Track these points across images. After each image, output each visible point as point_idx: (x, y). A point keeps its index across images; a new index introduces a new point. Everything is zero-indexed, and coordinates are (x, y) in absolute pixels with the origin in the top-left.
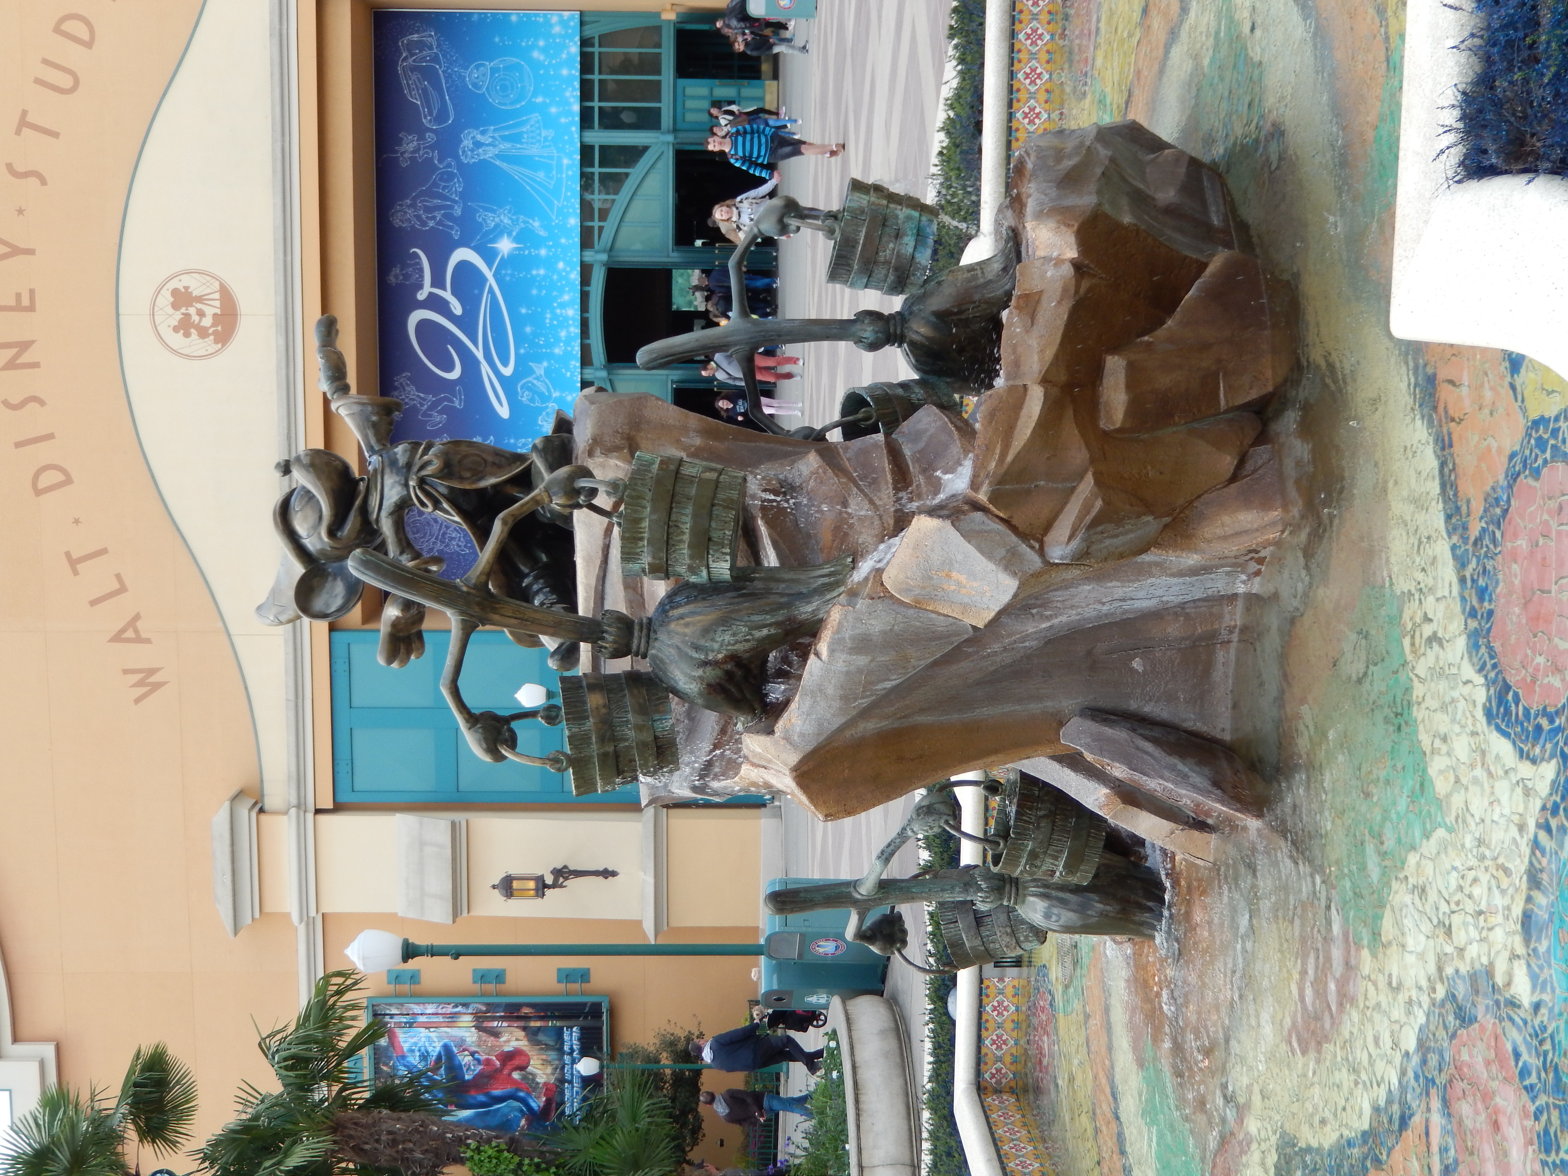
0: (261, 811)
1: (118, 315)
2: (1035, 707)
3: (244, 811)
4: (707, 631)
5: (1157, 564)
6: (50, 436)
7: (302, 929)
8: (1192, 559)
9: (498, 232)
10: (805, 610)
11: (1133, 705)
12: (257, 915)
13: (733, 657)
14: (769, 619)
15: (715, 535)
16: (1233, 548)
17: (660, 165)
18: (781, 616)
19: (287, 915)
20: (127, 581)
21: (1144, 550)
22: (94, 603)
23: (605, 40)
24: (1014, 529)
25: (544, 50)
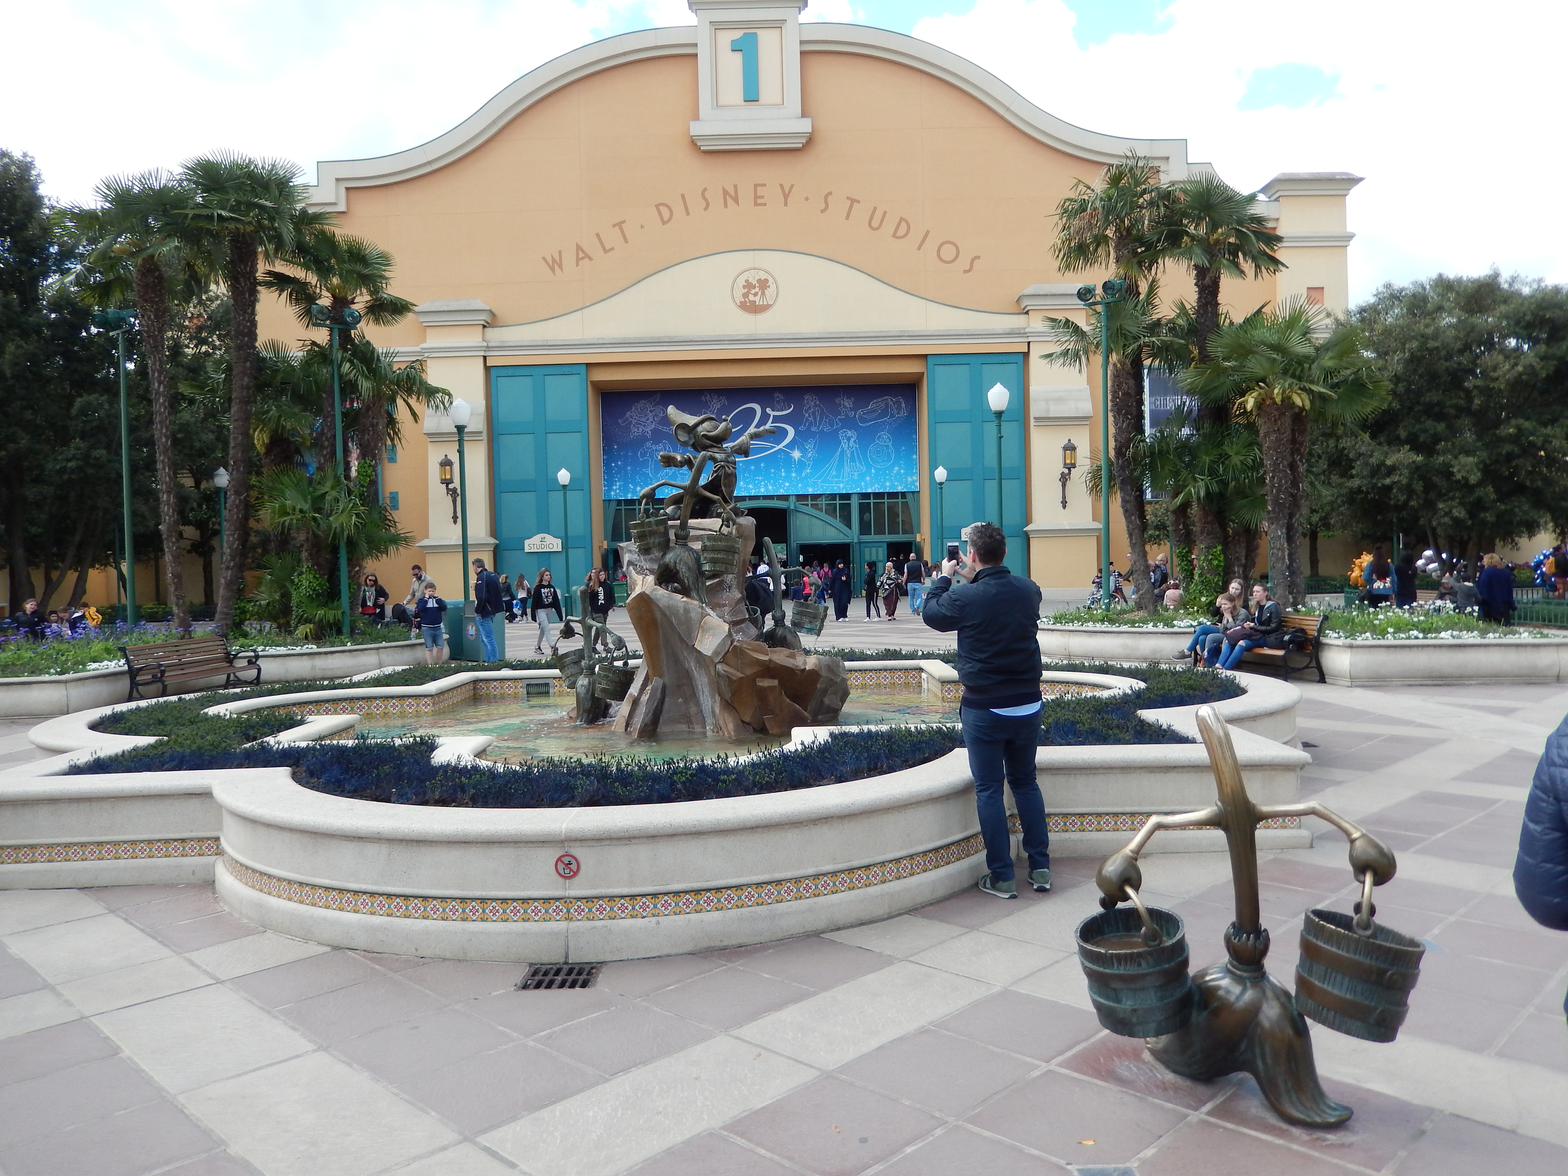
0: (484, 327)
1: (754, 250)
2: (665, 669)
3: (484, 317)
4: (686, 563)
5: (715, 701)
6: (688, 214)
7: (418, 349)
8: (717, 711)
9: (804, 451)
10: (694, 594)
11: (667, 699)
12: (425, 324)
13: (677, 572)
14: (691, 583)
15: (717, 565)
16: (721, 722)
17: (842, 535)
18: (692, 586)
19: (425, 342)
20: (610, 253)
21: (720, 695)
22: (598, 235)
23: (906, 505)
24: (726, 654)
25: (899, 473)
